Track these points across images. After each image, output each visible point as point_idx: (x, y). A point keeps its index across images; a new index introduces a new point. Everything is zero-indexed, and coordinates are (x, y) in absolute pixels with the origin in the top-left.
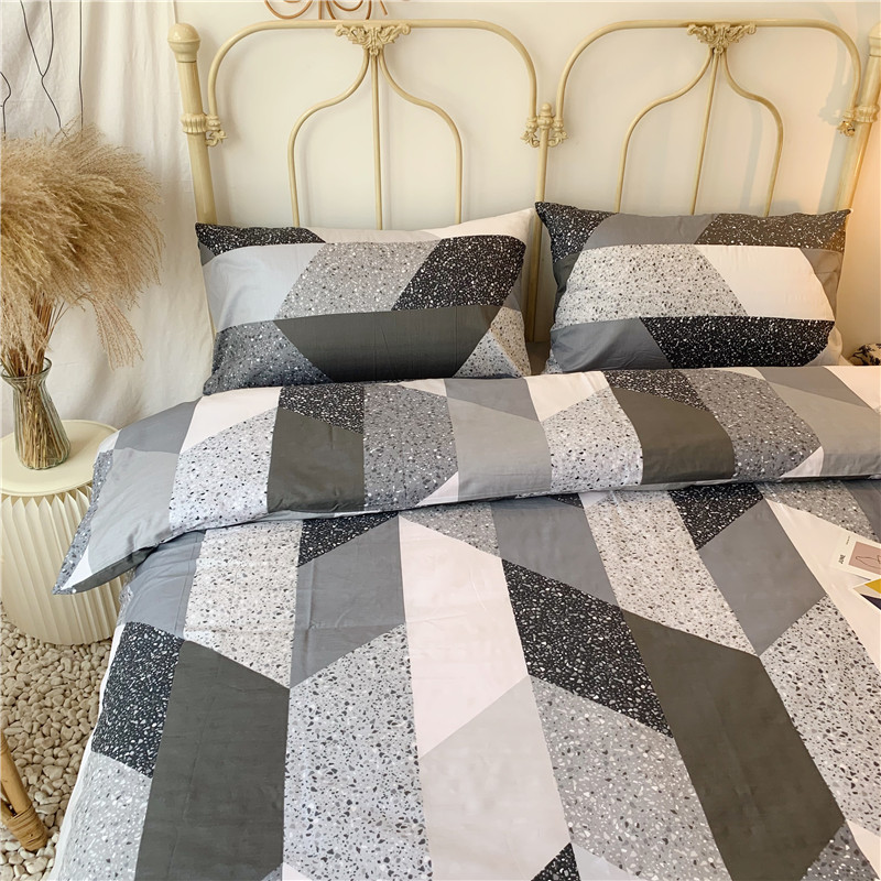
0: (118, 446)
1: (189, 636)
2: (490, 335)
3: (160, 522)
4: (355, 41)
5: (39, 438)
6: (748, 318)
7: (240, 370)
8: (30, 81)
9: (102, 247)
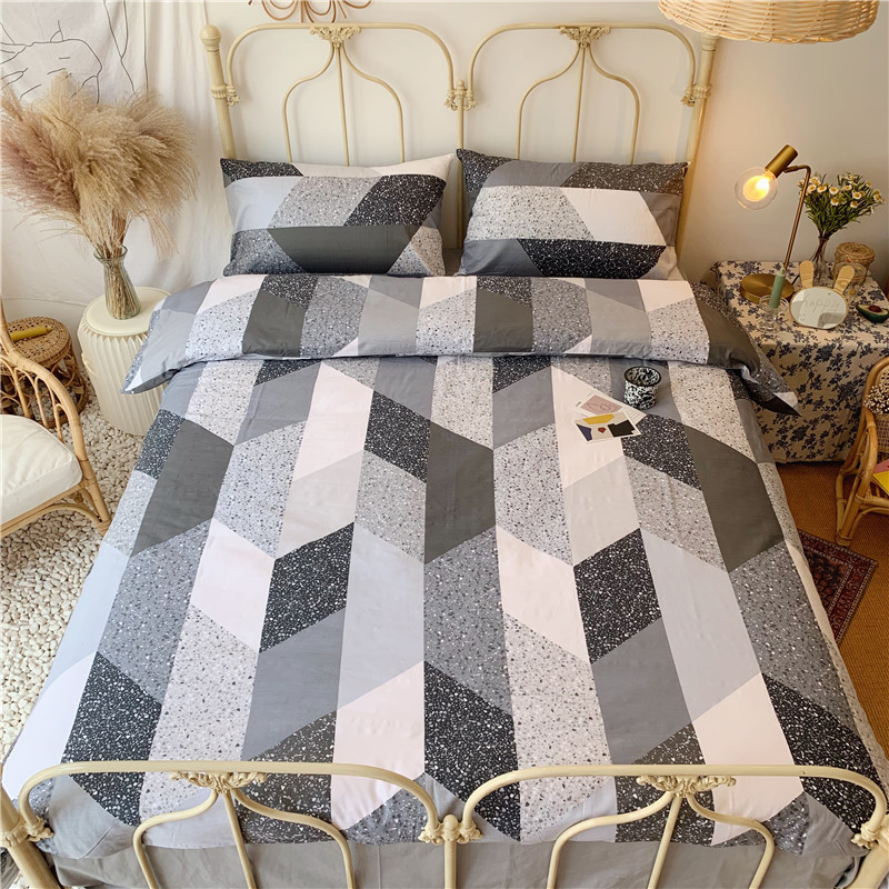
0: (163, 308)
1: (188, 417)
2: (410, 246)
3: (180, 354)
4: (324, 38)
5: (120, 300)
6: (594, 242)
7: (245, 262)
8: (113, 61)
9: (152, 182)
